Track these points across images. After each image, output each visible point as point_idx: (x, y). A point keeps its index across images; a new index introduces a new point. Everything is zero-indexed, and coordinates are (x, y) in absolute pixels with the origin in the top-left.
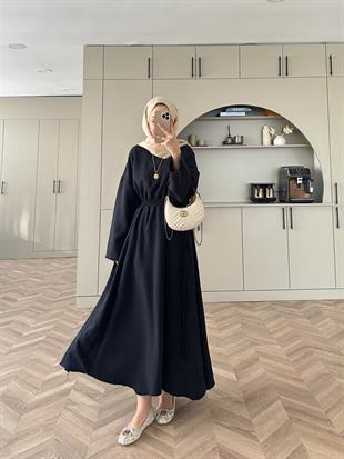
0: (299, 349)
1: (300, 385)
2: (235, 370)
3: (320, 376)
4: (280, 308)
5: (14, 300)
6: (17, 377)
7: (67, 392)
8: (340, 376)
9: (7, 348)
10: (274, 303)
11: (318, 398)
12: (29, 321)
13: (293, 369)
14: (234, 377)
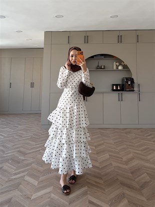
2: (95, 146)
3: (123, 148)
4: (116, 130)
5: (17, 127)
6: (22, 147)
7: (39, 150)
8: (130, 148)
9: (17, 140)
12: (24, 133)
14: (94, 148)
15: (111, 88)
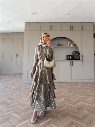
0: (71, 90)
1: (69, 96)
3: (73, 95)
4: (69, 84)
6: (10, 95)
7: (21, 97)
10: (68, 83)
11: (71, 98)
13: (68, 93)
15: (66, 58)
